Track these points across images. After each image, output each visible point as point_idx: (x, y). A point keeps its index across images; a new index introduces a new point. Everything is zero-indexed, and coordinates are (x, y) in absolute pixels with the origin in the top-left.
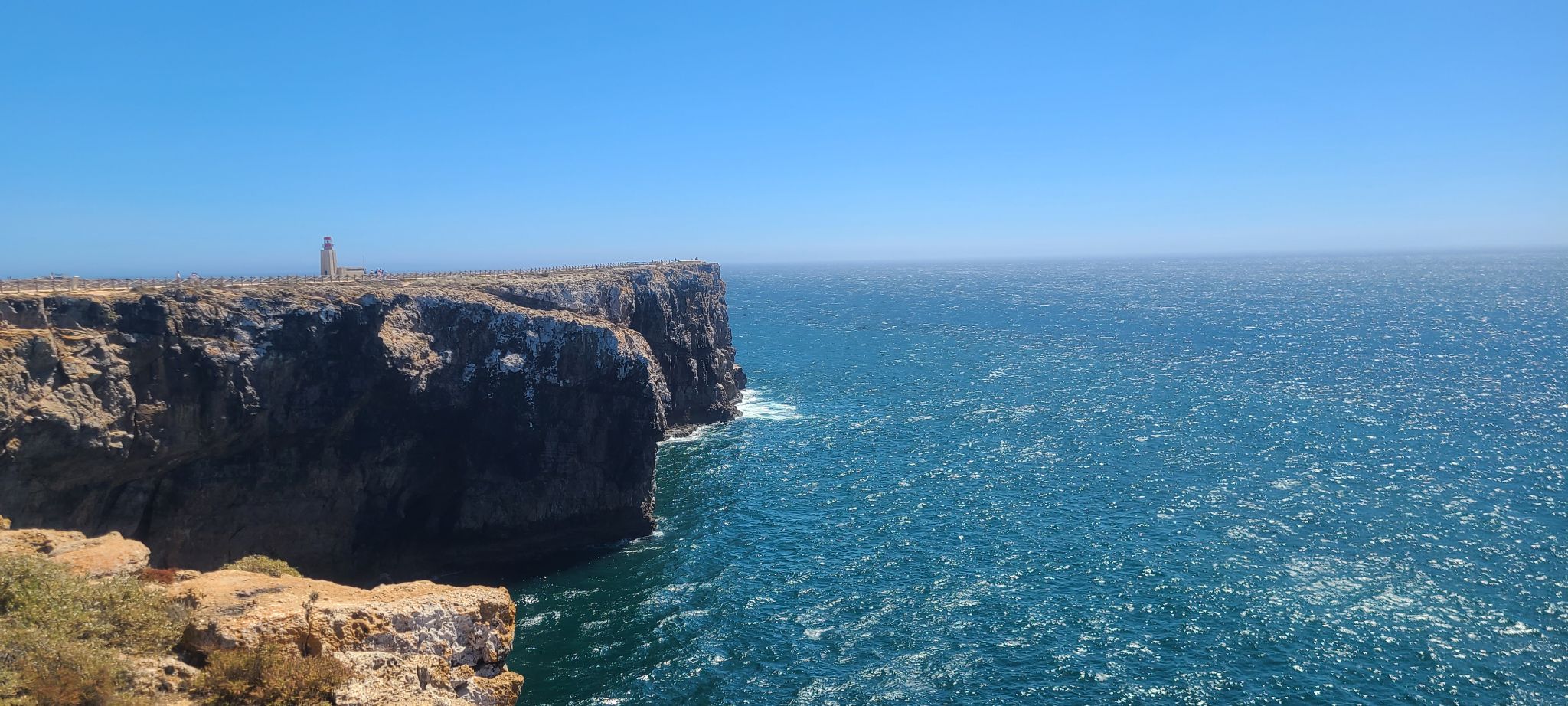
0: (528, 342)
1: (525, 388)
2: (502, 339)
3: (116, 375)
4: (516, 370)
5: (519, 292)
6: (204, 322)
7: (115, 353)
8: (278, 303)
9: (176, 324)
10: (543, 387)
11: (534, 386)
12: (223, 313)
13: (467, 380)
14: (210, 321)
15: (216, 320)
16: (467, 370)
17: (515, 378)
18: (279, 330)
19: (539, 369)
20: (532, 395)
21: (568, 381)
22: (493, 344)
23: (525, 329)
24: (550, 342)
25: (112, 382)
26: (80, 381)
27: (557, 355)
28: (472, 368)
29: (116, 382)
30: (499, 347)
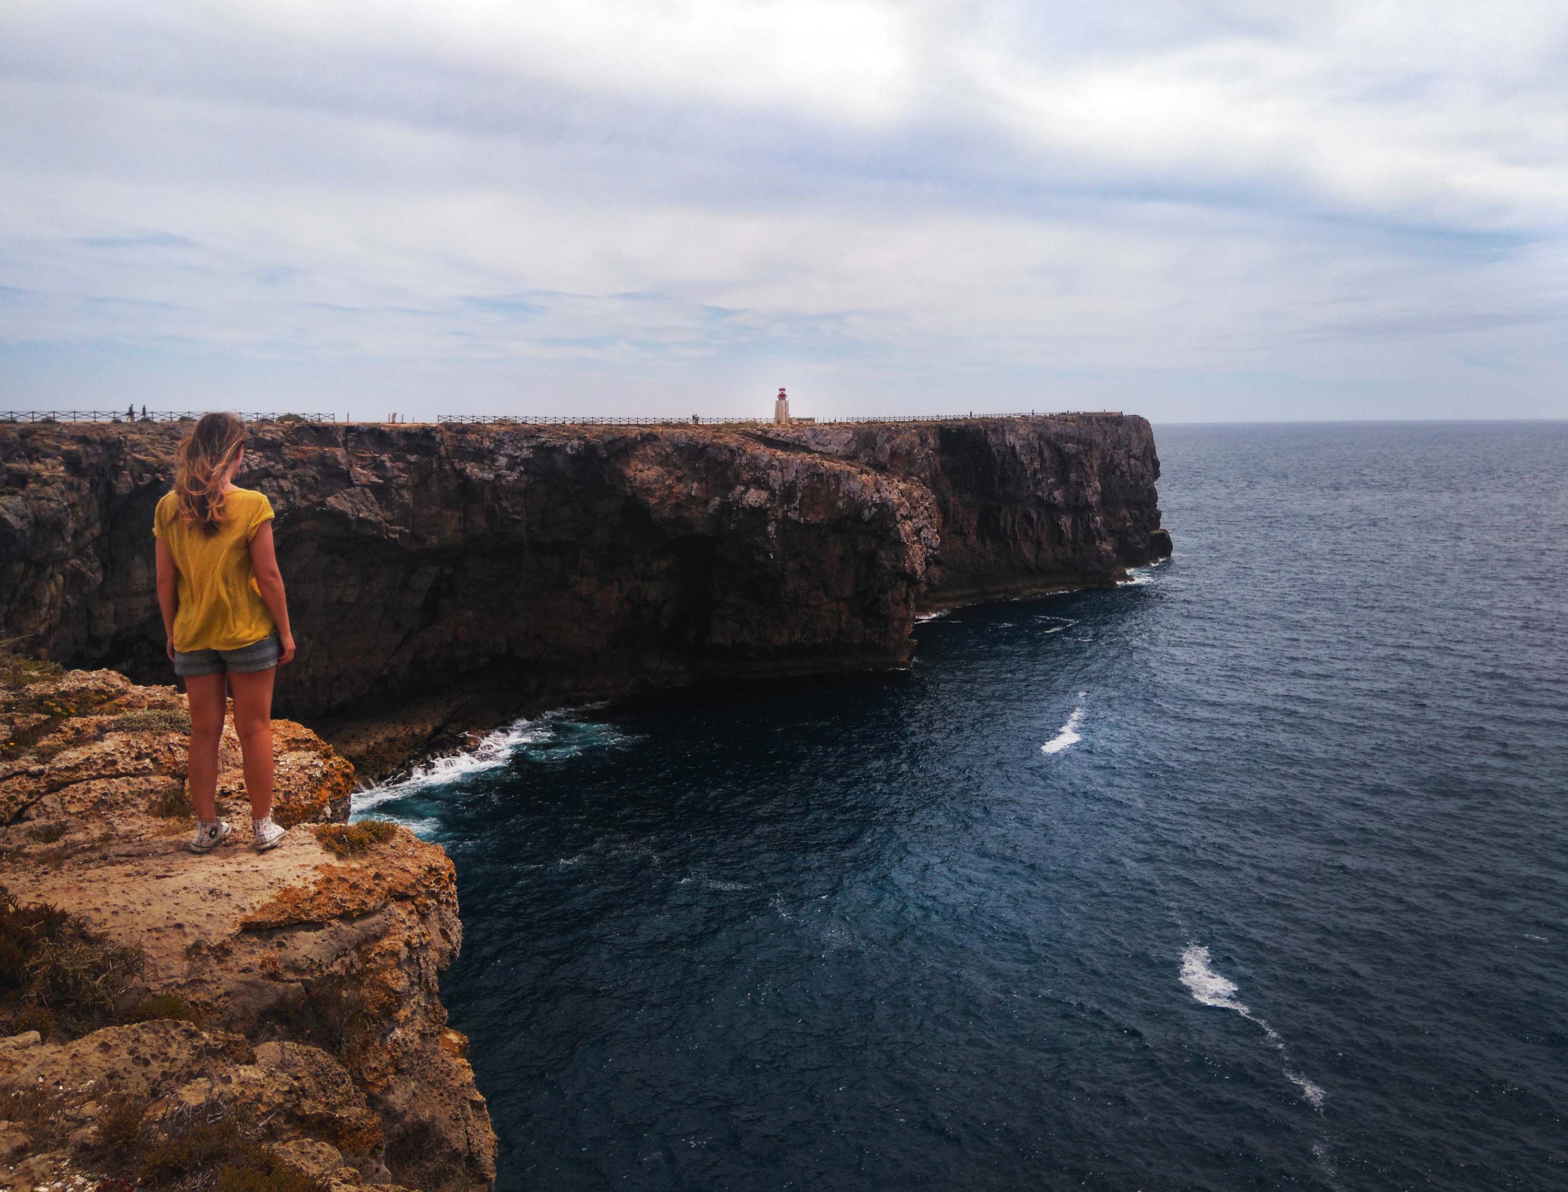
0: (771, 481)
1: (767, 523)
2: (746, 476)
3: (398, 485)
4: (757, 505)
5: (771, 435)
6: (470, 449)
7: (398, 468)
8: (533, 437)
9: (446, 450)
10: (785, 523)
11: (776, 520)
12: (487, 443)
13: (711, 511)
14: (475, 449)
15: (480, 448)
16: (712, 503)
17: (758, 513)
18: (529, 459)
19: (781, 505)
20: (773, 529)
21: (808, 519)
22: (738, 480)
23: (768, 469)
24: (793, 482)
25: (393, 490)
26: (363, 486)
27: (799, 495)
28: (717, 501)
29: (396, 489)
30: (744, 484)
